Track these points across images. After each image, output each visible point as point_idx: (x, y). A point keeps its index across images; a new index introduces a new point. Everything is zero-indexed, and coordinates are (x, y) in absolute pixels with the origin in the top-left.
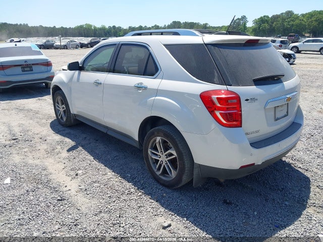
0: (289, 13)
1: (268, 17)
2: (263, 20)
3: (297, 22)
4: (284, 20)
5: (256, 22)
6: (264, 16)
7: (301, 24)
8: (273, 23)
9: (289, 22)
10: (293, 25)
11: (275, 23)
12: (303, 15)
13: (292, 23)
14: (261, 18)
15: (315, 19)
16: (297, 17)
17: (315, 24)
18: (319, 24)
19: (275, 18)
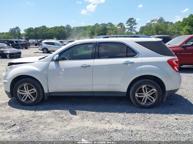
0: (44, 27)
1: (32, 28)
2: (30, 30)
3: (49, 32)
4: (42, 30)
5: (25, 30)
6: (30, 28)
7: (51, 33)
8: (36, 32)
9: (45, 32)
10: (47, 33)
11: (37, 32)
12: (51, 28)
13: (46, 32)
14: (29, 29)
15: (57, 30)
16: (48, 29)
17: (58, 33)
18: (60, 33)
19: (37, 29)
